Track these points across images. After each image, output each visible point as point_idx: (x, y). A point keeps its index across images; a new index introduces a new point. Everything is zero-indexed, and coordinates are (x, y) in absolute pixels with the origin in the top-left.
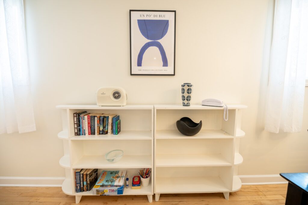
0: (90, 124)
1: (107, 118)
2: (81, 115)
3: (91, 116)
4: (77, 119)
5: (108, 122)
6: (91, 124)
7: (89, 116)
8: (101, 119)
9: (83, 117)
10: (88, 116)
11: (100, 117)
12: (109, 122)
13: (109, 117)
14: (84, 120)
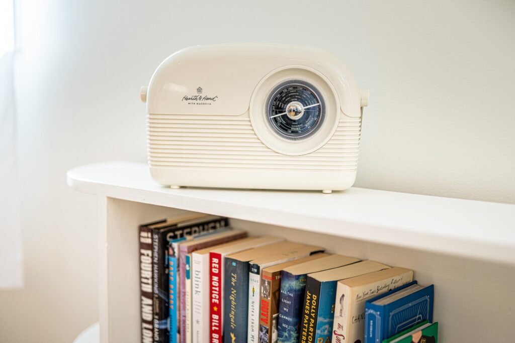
0: (218, 313)
1: (323, 291)
2: (175, 245)
3: (227, 259)
4: (153, 263)
5: (331, 324)
6: (227, 319)
7: (218, 256)
8: (284, 291)
9: (183, 260)
10: (213, 255)
11: (281, 276)
12: (335, 327)
13: (342, 289)
14: (188, 282)
